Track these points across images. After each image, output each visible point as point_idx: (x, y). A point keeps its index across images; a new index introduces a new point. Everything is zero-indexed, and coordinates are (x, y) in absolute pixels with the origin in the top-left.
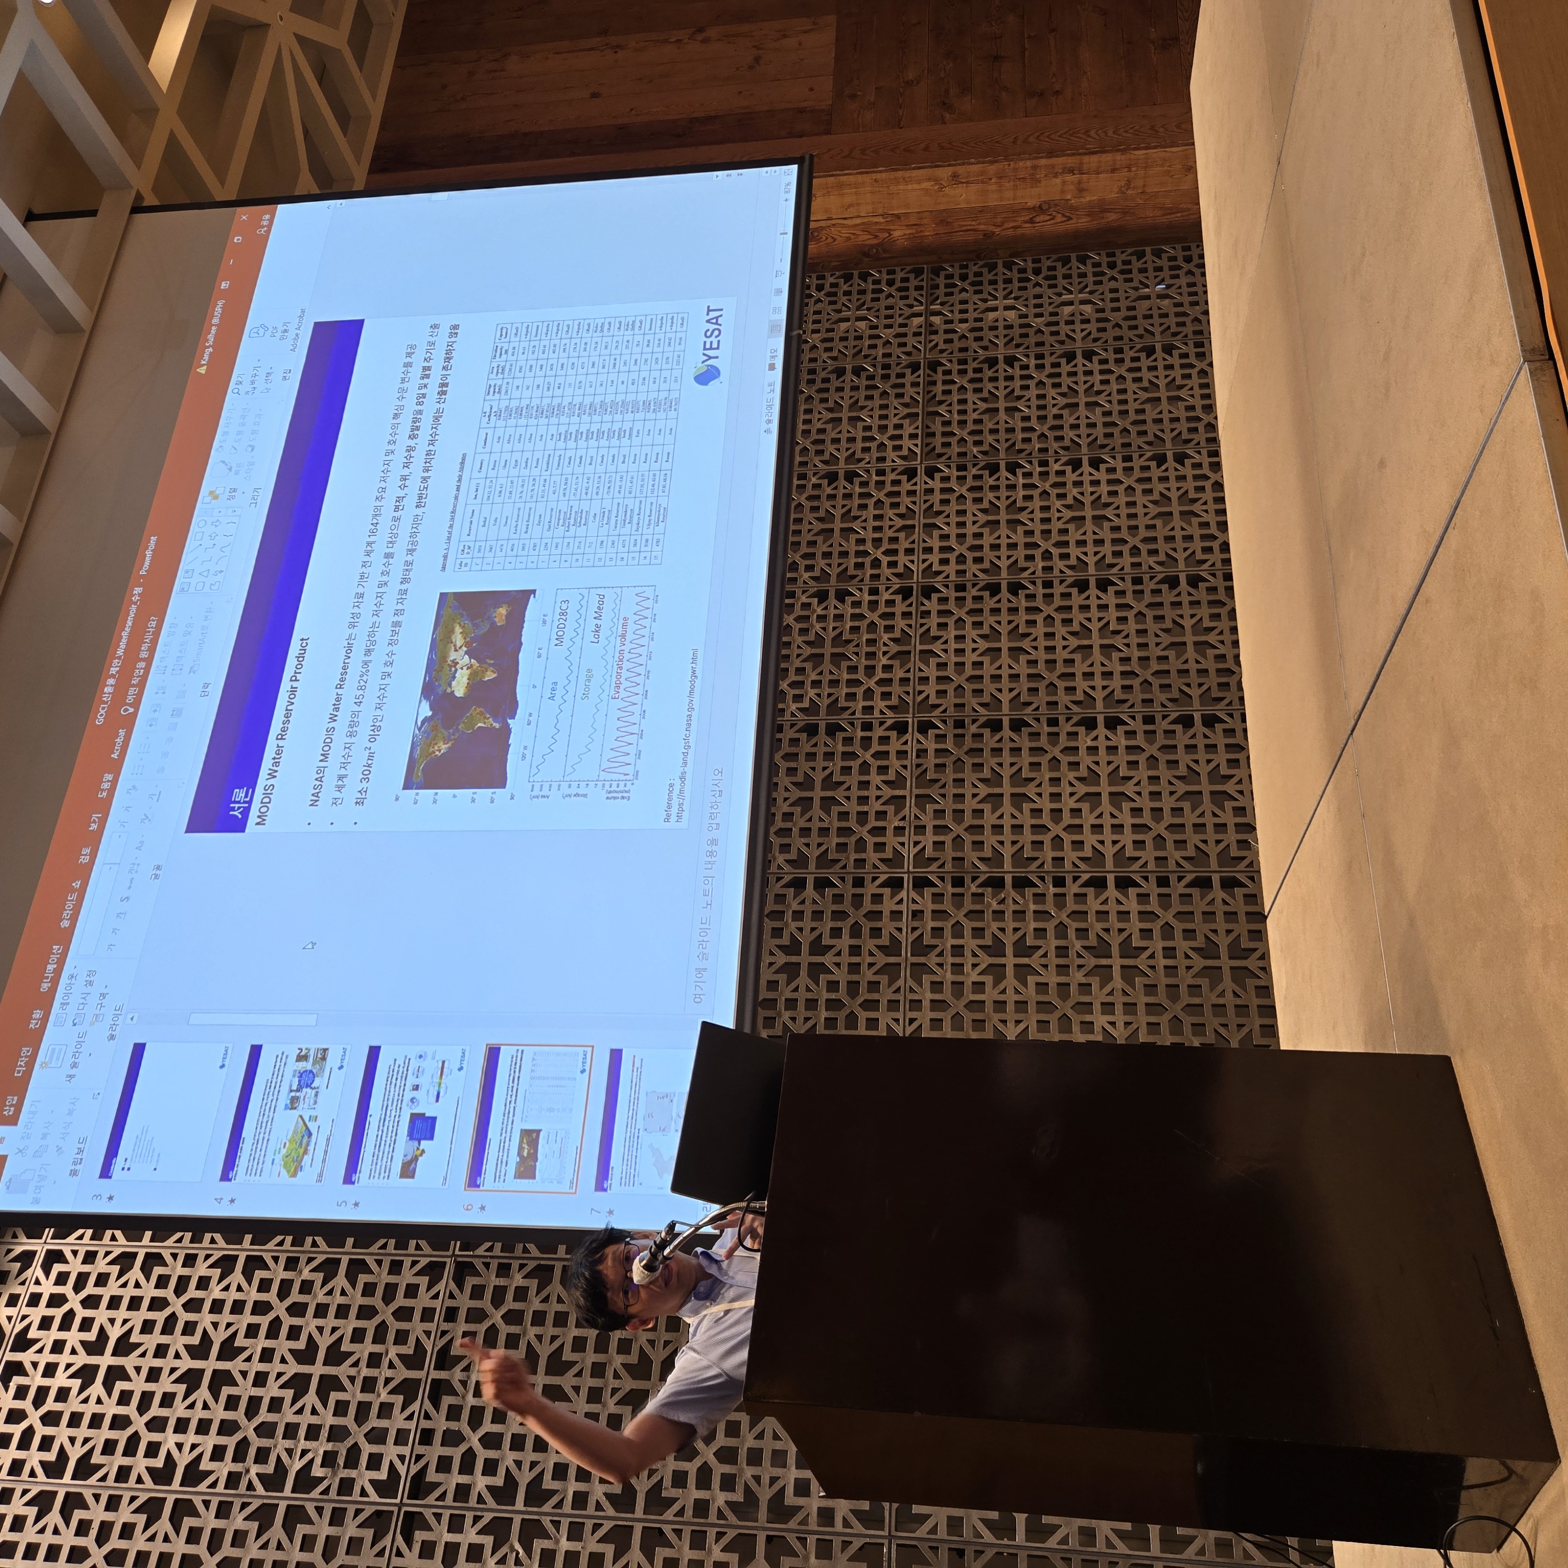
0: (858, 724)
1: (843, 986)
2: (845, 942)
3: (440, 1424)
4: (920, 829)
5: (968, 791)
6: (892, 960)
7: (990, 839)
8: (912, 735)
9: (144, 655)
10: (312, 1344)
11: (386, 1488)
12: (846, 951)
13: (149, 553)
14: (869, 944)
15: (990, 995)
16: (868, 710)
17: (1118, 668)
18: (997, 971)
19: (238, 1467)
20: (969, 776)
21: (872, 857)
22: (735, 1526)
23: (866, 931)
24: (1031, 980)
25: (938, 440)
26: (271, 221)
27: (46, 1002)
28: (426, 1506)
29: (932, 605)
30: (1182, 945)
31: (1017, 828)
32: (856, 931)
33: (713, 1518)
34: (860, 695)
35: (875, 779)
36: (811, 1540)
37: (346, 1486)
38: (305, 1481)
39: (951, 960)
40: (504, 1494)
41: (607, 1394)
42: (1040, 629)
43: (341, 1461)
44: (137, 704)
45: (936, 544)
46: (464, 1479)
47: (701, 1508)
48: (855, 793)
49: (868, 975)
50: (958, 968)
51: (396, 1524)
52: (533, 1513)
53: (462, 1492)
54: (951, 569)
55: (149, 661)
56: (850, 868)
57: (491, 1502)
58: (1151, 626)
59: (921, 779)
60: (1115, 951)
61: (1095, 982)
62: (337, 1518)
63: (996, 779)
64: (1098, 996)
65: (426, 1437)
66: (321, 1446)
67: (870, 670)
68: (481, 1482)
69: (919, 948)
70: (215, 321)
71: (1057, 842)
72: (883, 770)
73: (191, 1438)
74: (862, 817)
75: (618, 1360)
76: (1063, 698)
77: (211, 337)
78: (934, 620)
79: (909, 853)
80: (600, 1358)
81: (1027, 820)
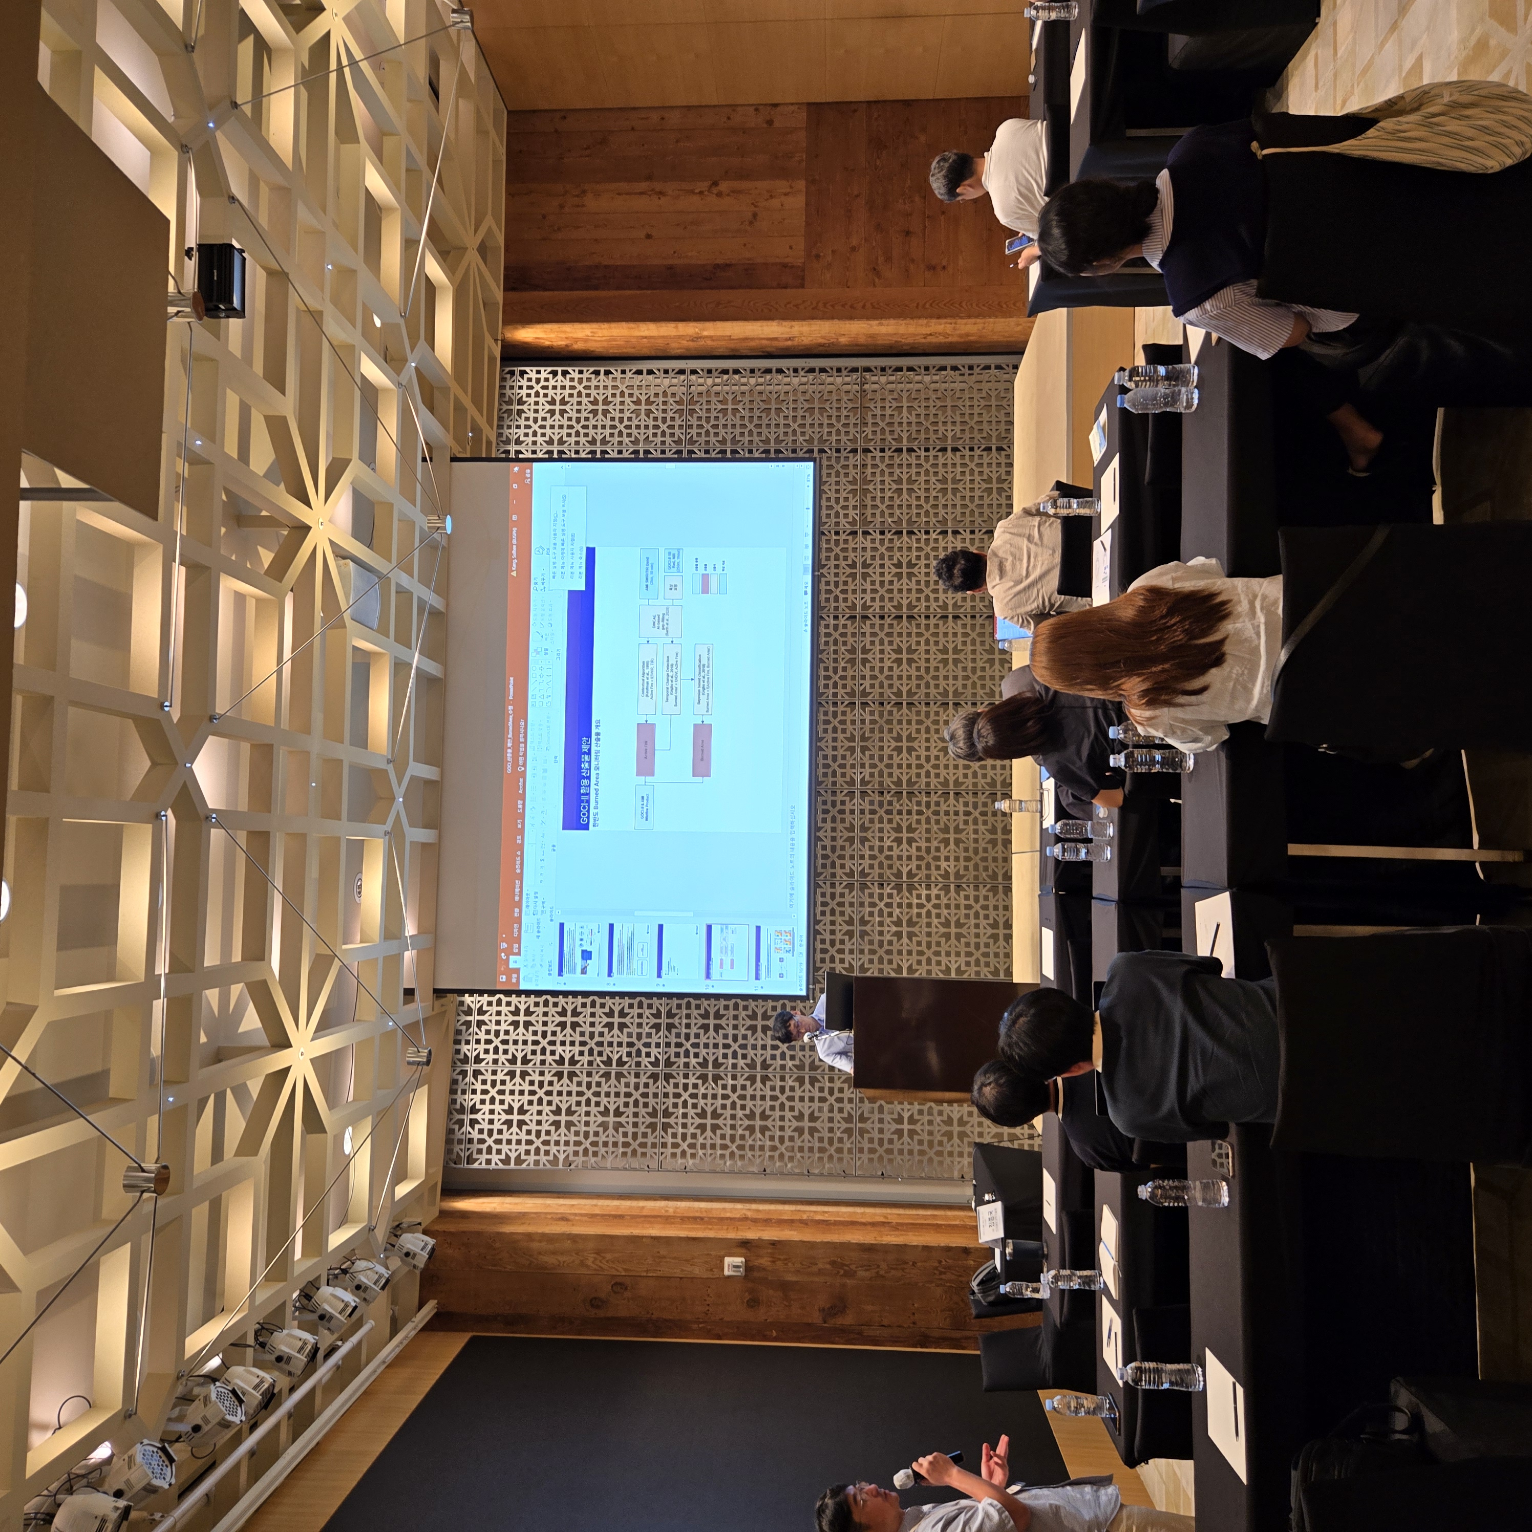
0: (830, 703)
1: (829, 848)
2: (829, 825)
3: (673, 1040)
4: (863, 766)
5: (886, 744)
6: (851, 834)
7: (896, 772)
8: (858, 710)
9: (522, 740)
10: (611, 1010)
11: (656, 1064)
12: (829, 830)
13: (511, 687)
14: (840, 826)
15: (895, 853)
16: (835, 695)
17: (961, 673)
18: (899, 841)
19: (591, 1058)
20: (886, 736)
21: (840, 780)
22: (797, 1073)
23: (838, 820)
24: (914, 845)
25: (869, 511)
26: (531, 473)
27: (519, 905)
28: (673, 1070)
29: (867, 629)
30: (982, 828)
31: (909, 766)
32: (834, 820)
33: (787, 1070)
34: (831, 686)
35: (840, 736)
36: (826, 1077)
37: (638, 1064)
38: (620, 1063)
39: (878, 835)
40: (704, 1064)
41: (740, 1027)
42: (923, 647)
43: (634, 1054)
44: (524, 765)
45: (868, 587)
46: (686, 1060)
47: (783, 1067)
48: (831, 744)
49: (840, 842)
50: (881, 839)
51: (662, 1077)
52: (716, 1071)
53: (687, 1065)
54: (877, 604)
55: (525, 743)
56: (830, 786)
57: (698, 1068)
58: (978, 647)
59: (864, 738)
60: (952, 831)
61: (942, 846)
62: (637, 1075)
63: (899, 739)
64: (943, 853)
65: (668, 1045)
66: (625, 1050)
67: (835, 670)
68: (693, 1061)
69: (864, 829)
70: (514, 541)
71: (928, 774)
72: (844, 731)
73: (568, 1048)
74: (835, 758)
75: (744, 1013)
76: (933, 691)
77: (514, 552)
78: (868, 639)
79: (858, 778)
80: (736, 1013)
81: (914, 762)
